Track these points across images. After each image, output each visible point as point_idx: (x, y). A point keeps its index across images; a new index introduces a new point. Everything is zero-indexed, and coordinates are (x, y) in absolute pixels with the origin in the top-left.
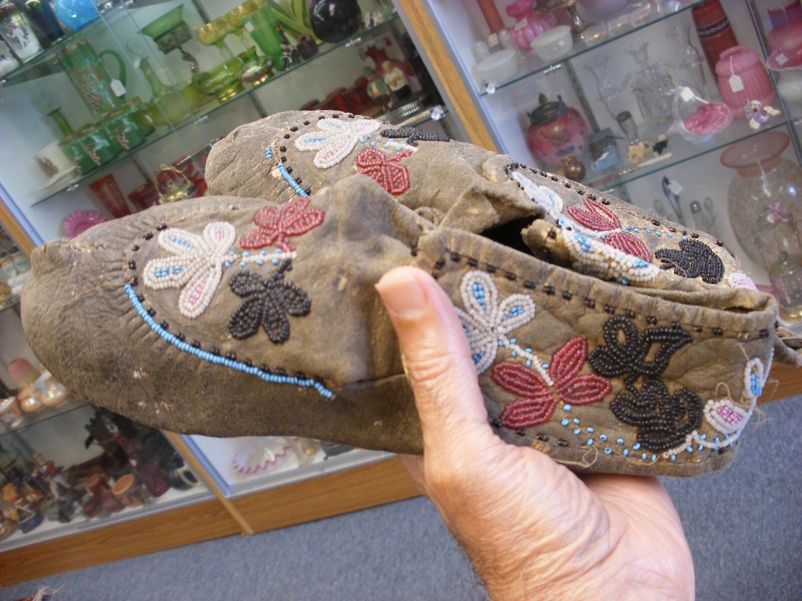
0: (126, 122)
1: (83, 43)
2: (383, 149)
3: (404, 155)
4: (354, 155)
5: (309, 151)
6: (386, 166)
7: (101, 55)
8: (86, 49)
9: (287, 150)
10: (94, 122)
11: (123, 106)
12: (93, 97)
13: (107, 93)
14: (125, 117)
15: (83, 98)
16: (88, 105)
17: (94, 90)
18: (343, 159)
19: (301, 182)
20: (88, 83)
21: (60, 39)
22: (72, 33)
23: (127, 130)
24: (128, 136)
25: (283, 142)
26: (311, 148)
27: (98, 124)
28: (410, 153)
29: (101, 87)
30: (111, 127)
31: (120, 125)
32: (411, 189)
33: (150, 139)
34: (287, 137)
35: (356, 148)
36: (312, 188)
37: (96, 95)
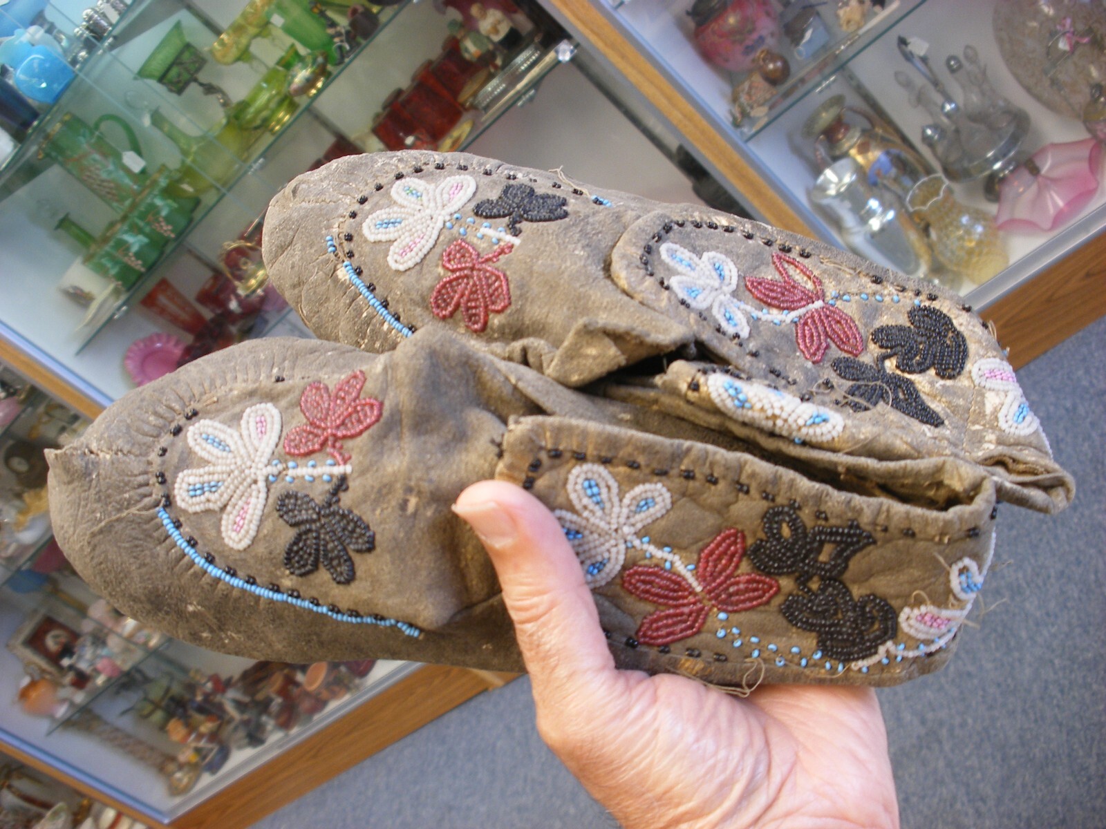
0: (159, 202)
1: (67, 118)
2: (475, 240)
3: (502, 252)
4: (438, 250)
5: (380, 241)
6: (479, 270)
7: (97, 126)
8: (75, 124)
9: (355, 239)
10: (118, 217)
11: (148, 182)
12: (105, 184)
13: (121, 173)
14: (155, 196)
15: (93, 191)
16: (102, 197)
17: (104, 176)
18: (425, 256)
19: (374, 289)
20: (92, 169)
21: (35, 123)
22: (49, 109)
23: (164, 213)
24: (168, 219)
25: (348, 225)
26: (383, 238)
27: (124, 218)
28: (511, 247)
29: (111, 167)
30: (142, 216)
31: (153, 209)
32: (513, 307)
33: (198, 214)
34: (354, 215)
35: (442, 238)
36: (389, 299)
37: (109, 182)
